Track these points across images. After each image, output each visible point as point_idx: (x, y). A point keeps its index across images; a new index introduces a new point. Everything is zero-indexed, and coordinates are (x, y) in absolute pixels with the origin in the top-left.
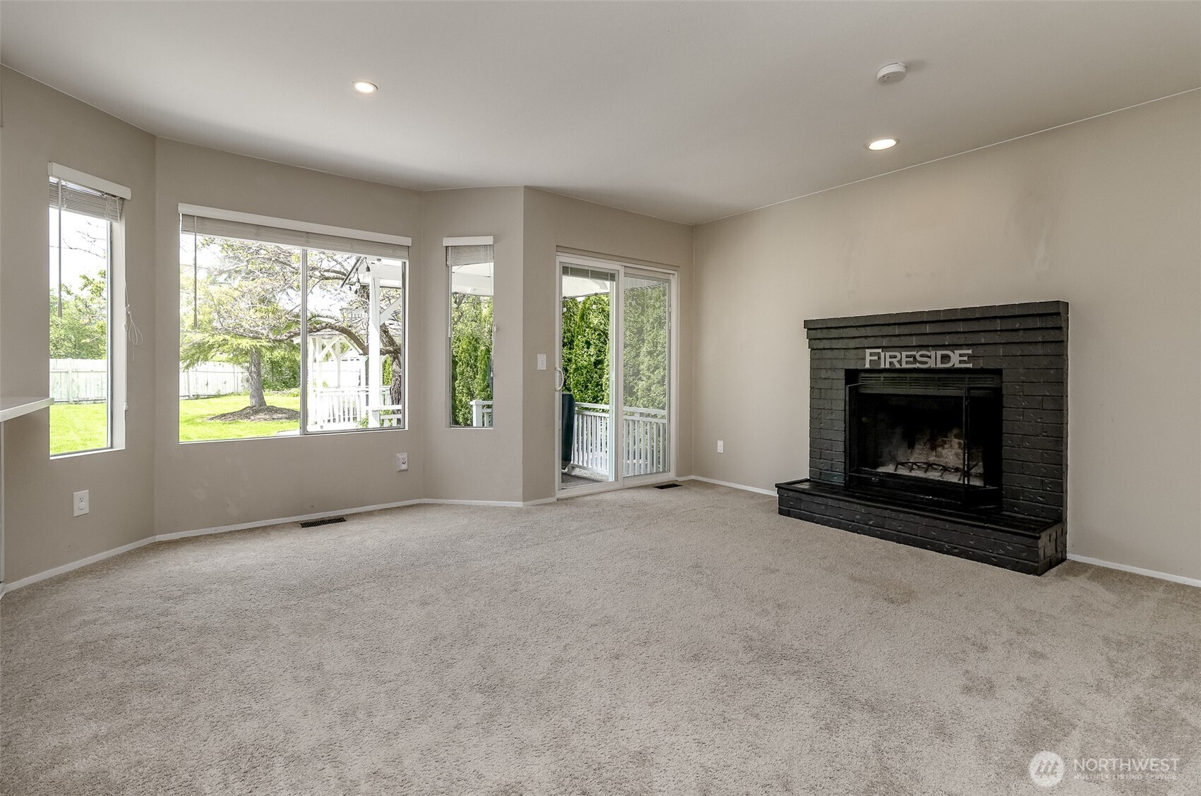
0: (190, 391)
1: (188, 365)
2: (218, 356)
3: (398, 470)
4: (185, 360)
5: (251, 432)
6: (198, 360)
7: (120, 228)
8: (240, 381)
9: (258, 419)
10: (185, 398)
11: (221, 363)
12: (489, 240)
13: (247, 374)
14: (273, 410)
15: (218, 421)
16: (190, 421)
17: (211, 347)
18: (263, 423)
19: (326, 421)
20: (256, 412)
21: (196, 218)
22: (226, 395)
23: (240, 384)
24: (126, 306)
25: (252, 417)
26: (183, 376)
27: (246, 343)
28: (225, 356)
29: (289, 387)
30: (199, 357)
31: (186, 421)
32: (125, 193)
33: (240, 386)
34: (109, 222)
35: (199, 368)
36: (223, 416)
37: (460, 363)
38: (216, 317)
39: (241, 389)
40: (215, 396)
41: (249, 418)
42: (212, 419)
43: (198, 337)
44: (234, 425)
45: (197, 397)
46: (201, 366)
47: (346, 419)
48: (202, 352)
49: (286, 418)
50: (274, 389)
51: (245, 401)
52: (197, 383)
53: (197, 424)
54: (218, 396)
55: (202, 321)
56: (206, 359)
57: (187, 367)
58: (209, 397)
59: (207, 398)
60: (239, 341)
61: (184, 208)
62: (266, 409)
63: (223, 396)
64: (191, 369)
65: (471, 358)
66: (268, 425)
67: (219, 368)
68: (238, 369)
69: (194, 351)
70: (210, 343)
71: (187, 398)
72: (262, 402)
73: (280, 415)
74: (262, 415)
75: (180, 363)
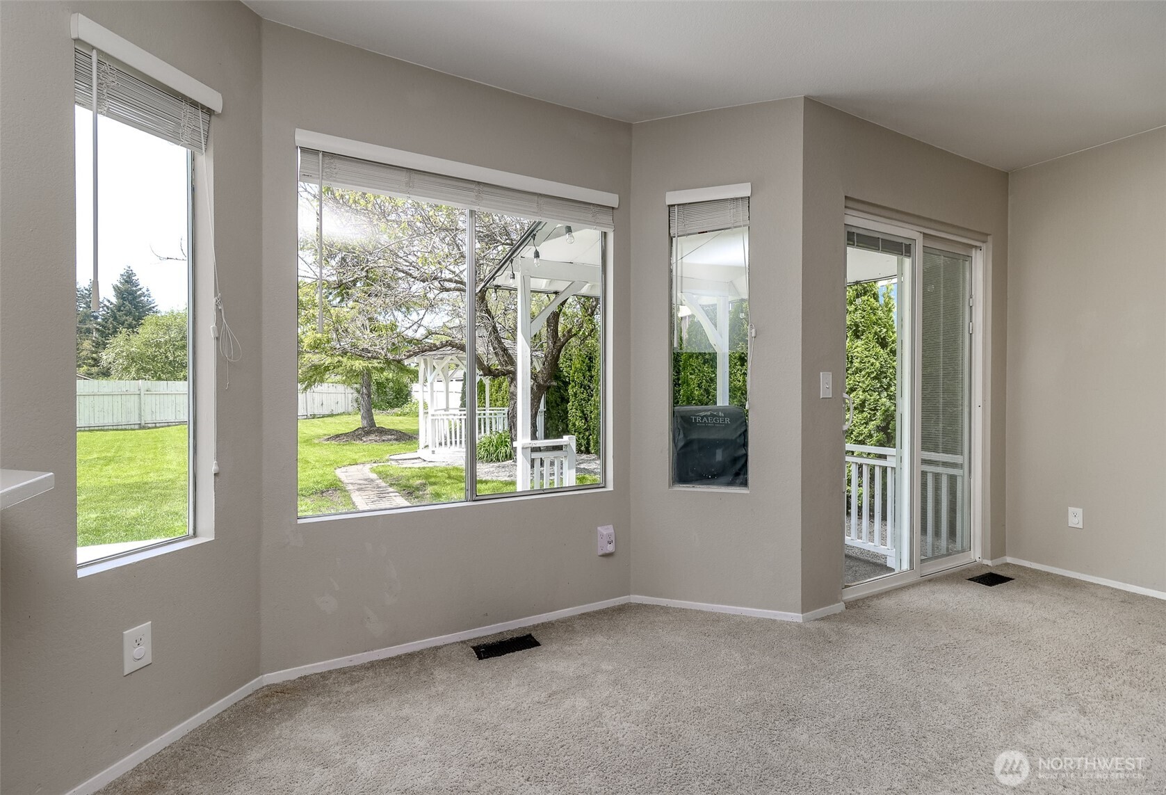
0: (308, 410)
1: (306, 387)
2: (333, 378)
3: (601, 553)
4: (302, 381)
5: (364, 455)
6: (315, 382)
7: (206, 165)
8: (350, 401)
9: (370, 440)
10: (303, 417)
11: (334, 384)
12: (744, 190)
13: (356, 395)
14: (382, 431)
15: (333, 442)
16: (308, 441)
17: (327, 369)
18: (375, 445)
19: (437, 445)
20: (368, 433)
21: (321, 155)
22: (338, 415)
23: (351, 404)
24: (216, 295)
25: (364, 439)
26: (301, 396)
27: (359, 364)
28: (339, 377)
29: (392, 407)
30: (315, 379)
31: (305, 442)
32: (213, 100)
33: (350, 406)
34: (189, 151)
35: (316, 390)
36: (337, 437)
37: (573, 384)
38: (334, 336)
39: (350, 409)
40: (329, 416)
41: (362, 440)
42: (328, 439)
43: (316, 359)
44: (348, 447)
45: (314, 417)
46: (318, 388)
47: (454, 443)
48: (317, 374)
49: (396, 440)
50: (379, 409)
51: (356, 422)
52: (314, 403)
53: (315, 445)
54: (331, 415)
55: (320, 340)
56: (322, 381)
57: (305, 389)
58: (324, 416)
59: (322, 417)
60: (353, 363)
61: (304, 138)
62: (377, 430)
63: (336, 415)
64: (309, 390)
65: (584, 378)
66: (378, 447)
67: (332, 389)
68: (349, 390)
69: (311, 373)
70: (326, 364)
71: (305, 417)
72: (372, 423)
73: (390, 437)
74: (372, 437)
75: (299, 385)
